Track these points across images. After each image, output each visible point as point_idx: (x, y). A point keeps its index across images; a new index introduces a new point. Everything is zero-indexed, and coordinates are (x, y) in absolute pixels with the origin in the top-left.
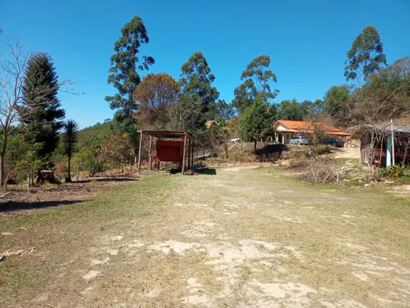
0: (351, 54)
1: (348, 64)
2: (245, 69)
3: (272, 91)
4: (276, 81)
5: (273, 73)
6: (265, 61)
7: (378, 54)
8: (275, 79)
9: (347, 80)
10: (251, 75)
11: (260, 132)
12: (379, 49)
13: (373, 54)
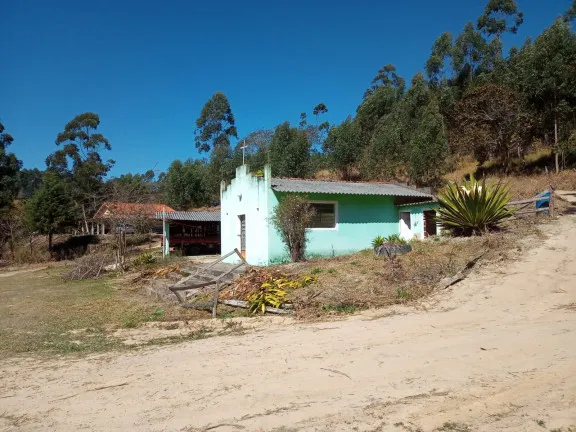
0: (201, 123)
1: (199, 134)
2: (63, 130)
3: (104, 163)
4: (110, 149)
5: (105, 137)
6: (92, 120)
7: (229, 126)
8: (108, 147)
9: (200, 152)
10: (72, 139)
11: (52, 221)
12: (231, 120)
13: (226, 125)
